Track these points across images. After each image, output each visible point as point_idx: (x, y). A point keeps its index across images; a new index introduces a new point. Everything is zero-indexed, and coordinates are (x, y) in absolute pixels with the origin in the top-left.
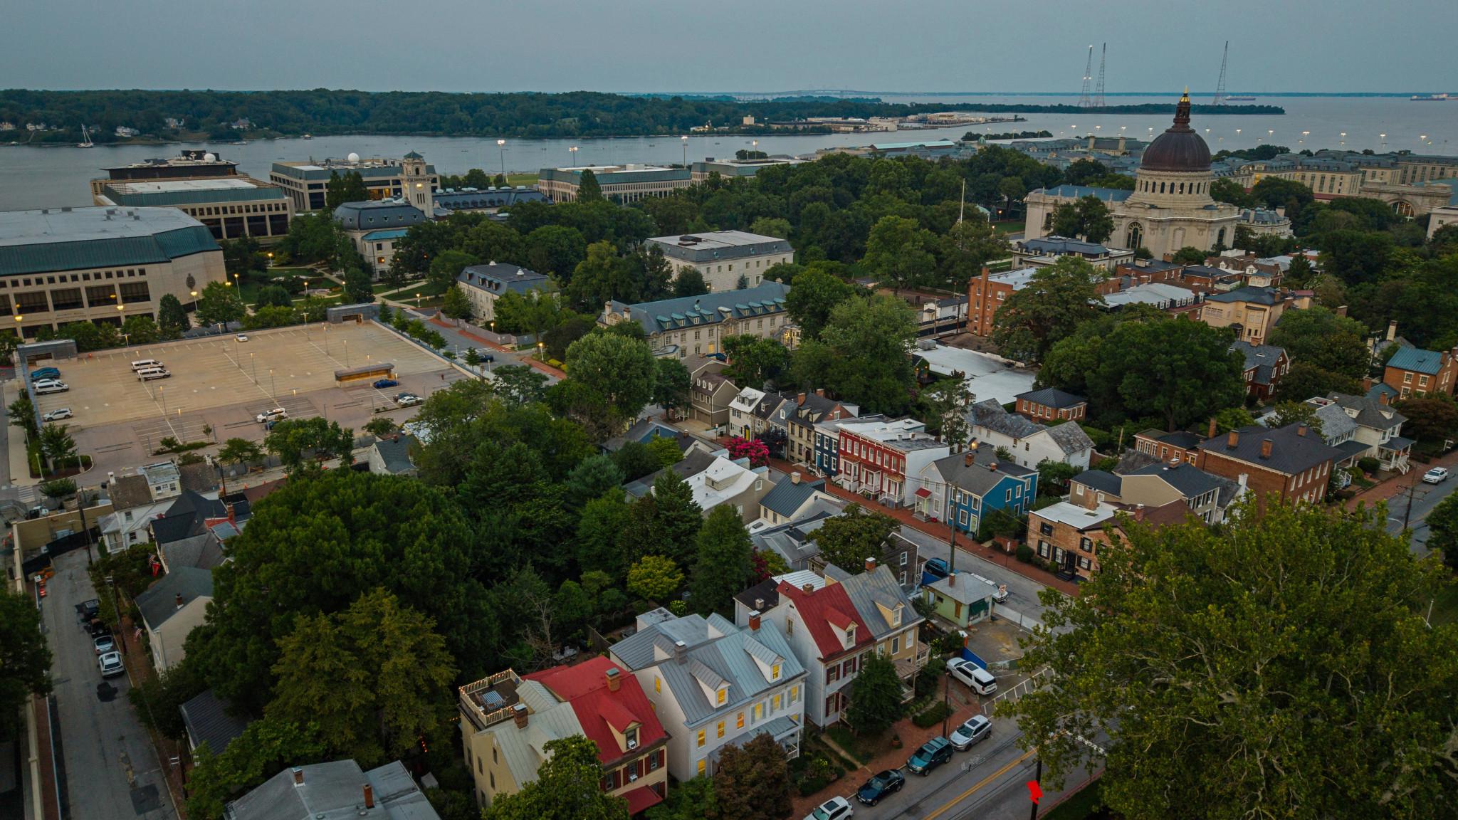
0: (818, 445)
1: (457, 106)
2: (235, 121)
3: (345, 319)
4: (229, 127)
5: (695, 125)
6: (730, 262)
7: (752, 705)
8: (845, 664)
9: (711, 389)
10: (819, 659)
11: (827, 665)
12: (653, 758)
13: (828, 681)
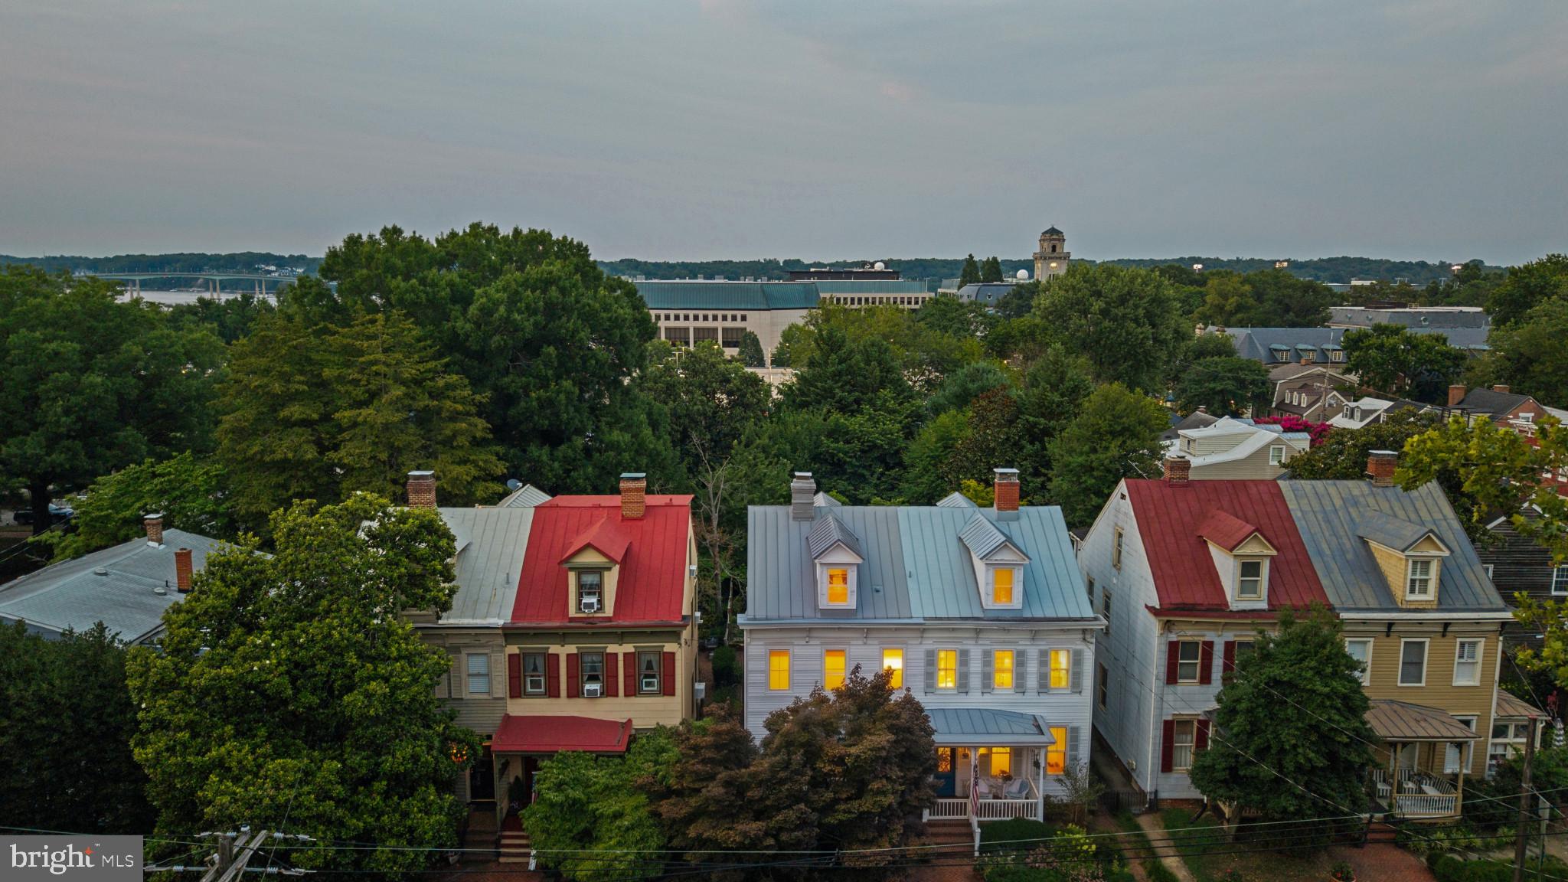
7: (929, 644)
8: (1229, 646)
9: (1304, 405)
10: (1151, 609)
11: (1168, 626)
12: (649, 665)
13: (1172, 677)
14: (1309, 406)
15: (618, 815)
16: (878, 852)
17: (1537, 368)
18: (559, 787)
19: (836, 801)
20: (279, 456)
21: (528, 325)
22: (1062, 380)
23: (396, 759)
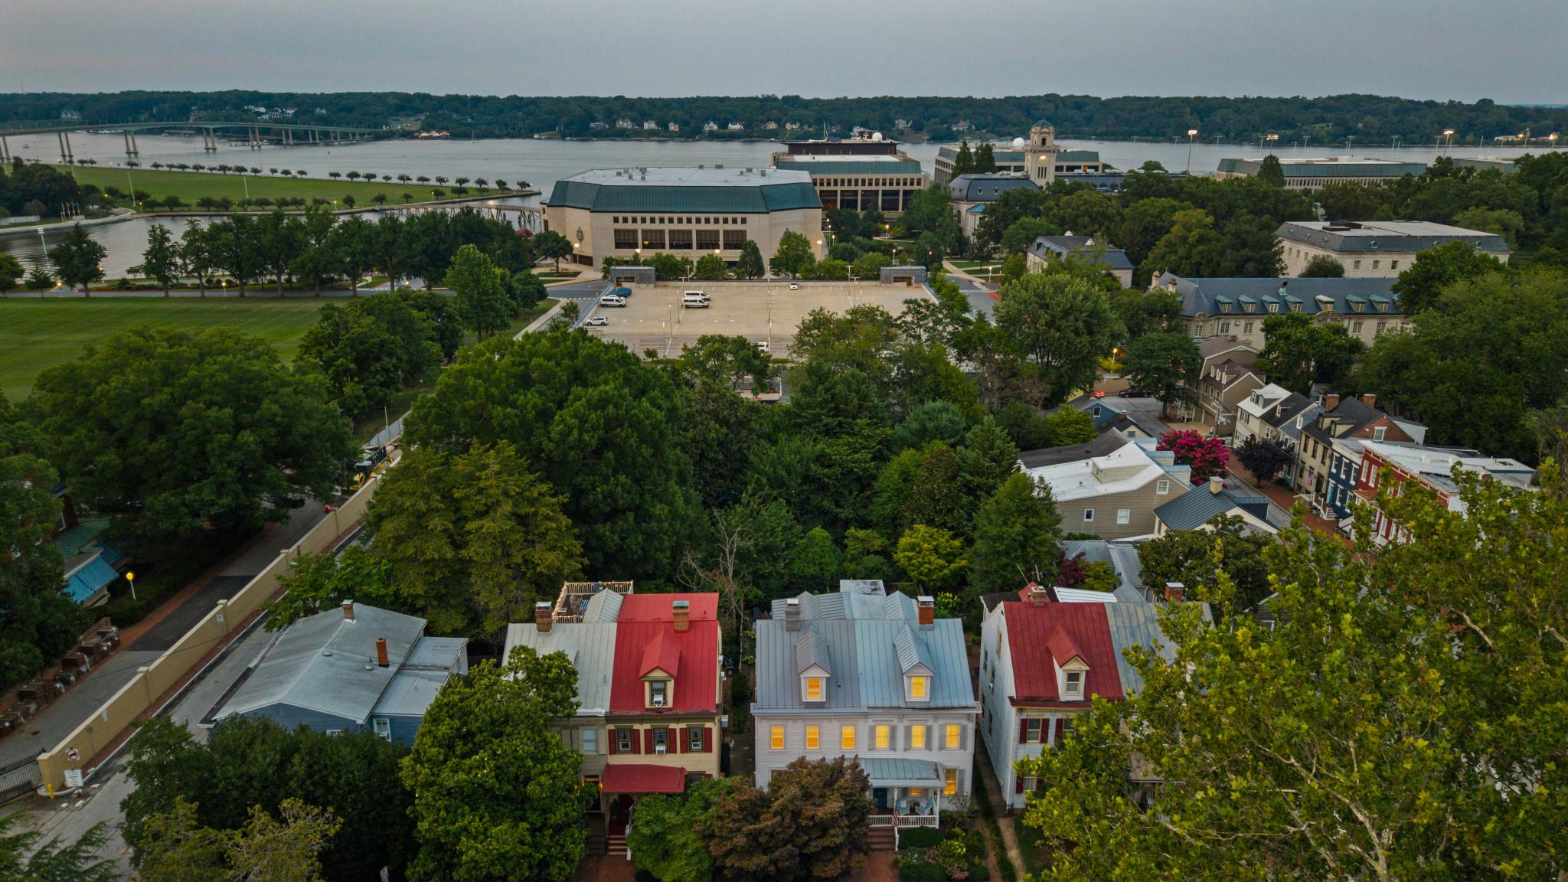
0: (1334, 471)
1: (1188, 110)
2: (956, 123)
3: (897, 280)
4: (949, 128)
5: (1502, 134)
6: (1396, 257)
7: (870, 722)
8: (1059, 722)
9: (1224, 382)
10: (1011, 699)
11: (1020, 711)
12: (696, 735)
13: (1023, 738)
14: (1229, 383)
15: (685, 845)
16: (832, 869)
17: (1405, 374)
18: (648, 823)
19: (810, 840)
20: (428, 557)
21: (591, 439)
22: (991, 448)
23: (557, 818)
